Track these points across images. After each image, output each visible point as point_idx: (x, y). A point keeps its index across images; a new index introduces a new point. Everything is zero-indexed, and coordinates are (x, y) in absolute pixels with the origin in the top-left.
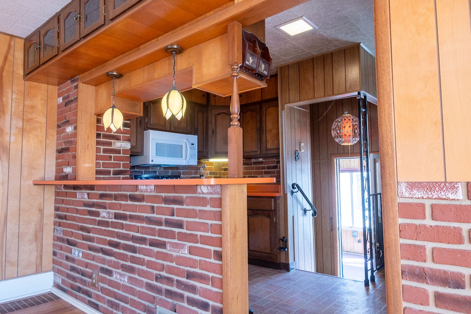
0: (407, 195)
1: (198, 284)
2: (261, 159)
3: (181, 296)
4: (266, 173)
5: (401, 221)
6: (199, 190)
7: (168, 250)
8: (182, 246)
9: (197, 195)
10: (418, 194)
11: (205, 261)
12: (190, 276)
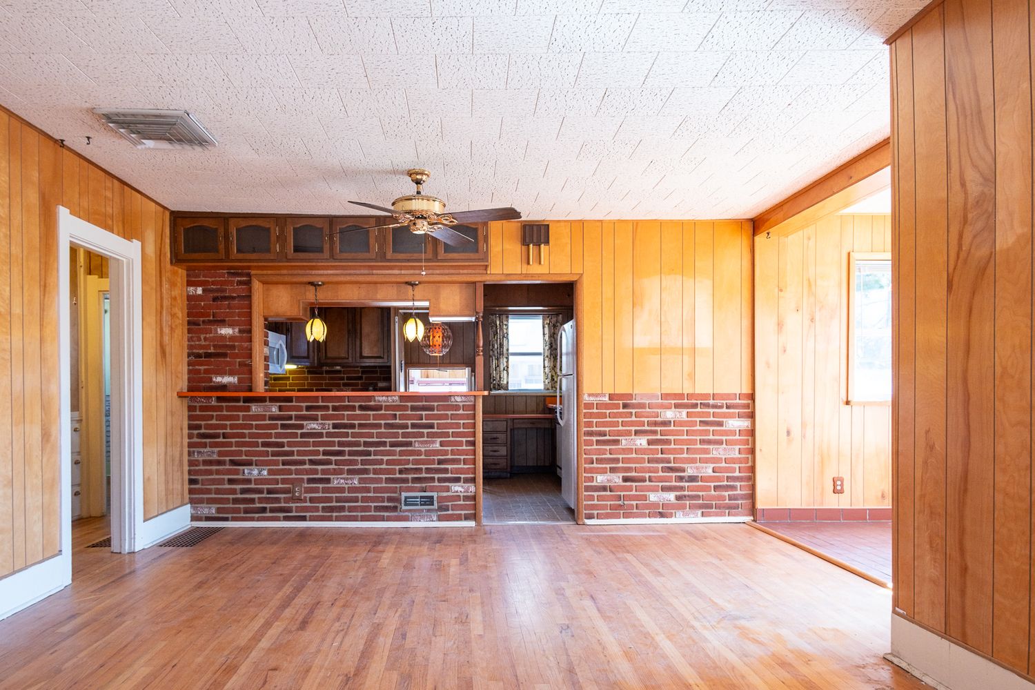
0: (587, 399)
1: (449, 467)
2: (338, 368)
3: (433, 479)
4: (345, 385)
5: (584, 411)
6: (453, 399)
7: (417, 447)
8: (434, 442)
9: (450, 403)
10: (592, 398)
11: (458, 449)
12: (440, 462)
